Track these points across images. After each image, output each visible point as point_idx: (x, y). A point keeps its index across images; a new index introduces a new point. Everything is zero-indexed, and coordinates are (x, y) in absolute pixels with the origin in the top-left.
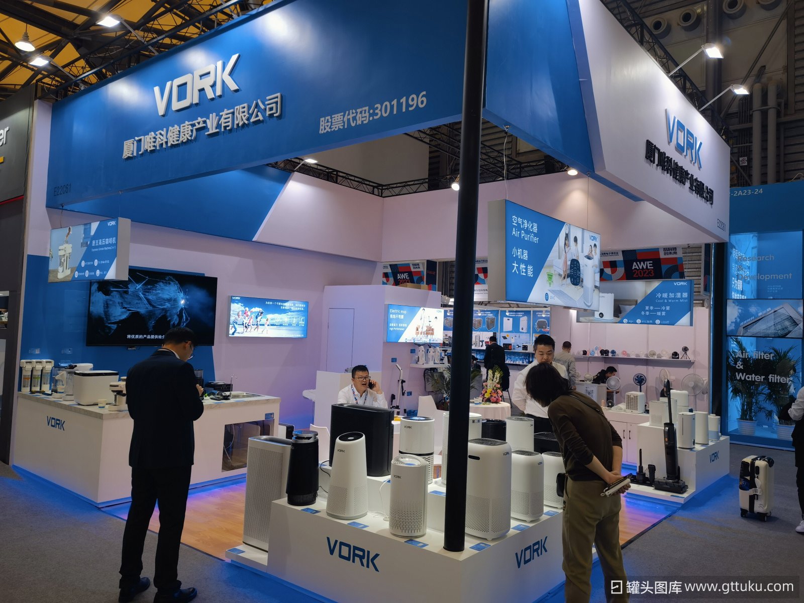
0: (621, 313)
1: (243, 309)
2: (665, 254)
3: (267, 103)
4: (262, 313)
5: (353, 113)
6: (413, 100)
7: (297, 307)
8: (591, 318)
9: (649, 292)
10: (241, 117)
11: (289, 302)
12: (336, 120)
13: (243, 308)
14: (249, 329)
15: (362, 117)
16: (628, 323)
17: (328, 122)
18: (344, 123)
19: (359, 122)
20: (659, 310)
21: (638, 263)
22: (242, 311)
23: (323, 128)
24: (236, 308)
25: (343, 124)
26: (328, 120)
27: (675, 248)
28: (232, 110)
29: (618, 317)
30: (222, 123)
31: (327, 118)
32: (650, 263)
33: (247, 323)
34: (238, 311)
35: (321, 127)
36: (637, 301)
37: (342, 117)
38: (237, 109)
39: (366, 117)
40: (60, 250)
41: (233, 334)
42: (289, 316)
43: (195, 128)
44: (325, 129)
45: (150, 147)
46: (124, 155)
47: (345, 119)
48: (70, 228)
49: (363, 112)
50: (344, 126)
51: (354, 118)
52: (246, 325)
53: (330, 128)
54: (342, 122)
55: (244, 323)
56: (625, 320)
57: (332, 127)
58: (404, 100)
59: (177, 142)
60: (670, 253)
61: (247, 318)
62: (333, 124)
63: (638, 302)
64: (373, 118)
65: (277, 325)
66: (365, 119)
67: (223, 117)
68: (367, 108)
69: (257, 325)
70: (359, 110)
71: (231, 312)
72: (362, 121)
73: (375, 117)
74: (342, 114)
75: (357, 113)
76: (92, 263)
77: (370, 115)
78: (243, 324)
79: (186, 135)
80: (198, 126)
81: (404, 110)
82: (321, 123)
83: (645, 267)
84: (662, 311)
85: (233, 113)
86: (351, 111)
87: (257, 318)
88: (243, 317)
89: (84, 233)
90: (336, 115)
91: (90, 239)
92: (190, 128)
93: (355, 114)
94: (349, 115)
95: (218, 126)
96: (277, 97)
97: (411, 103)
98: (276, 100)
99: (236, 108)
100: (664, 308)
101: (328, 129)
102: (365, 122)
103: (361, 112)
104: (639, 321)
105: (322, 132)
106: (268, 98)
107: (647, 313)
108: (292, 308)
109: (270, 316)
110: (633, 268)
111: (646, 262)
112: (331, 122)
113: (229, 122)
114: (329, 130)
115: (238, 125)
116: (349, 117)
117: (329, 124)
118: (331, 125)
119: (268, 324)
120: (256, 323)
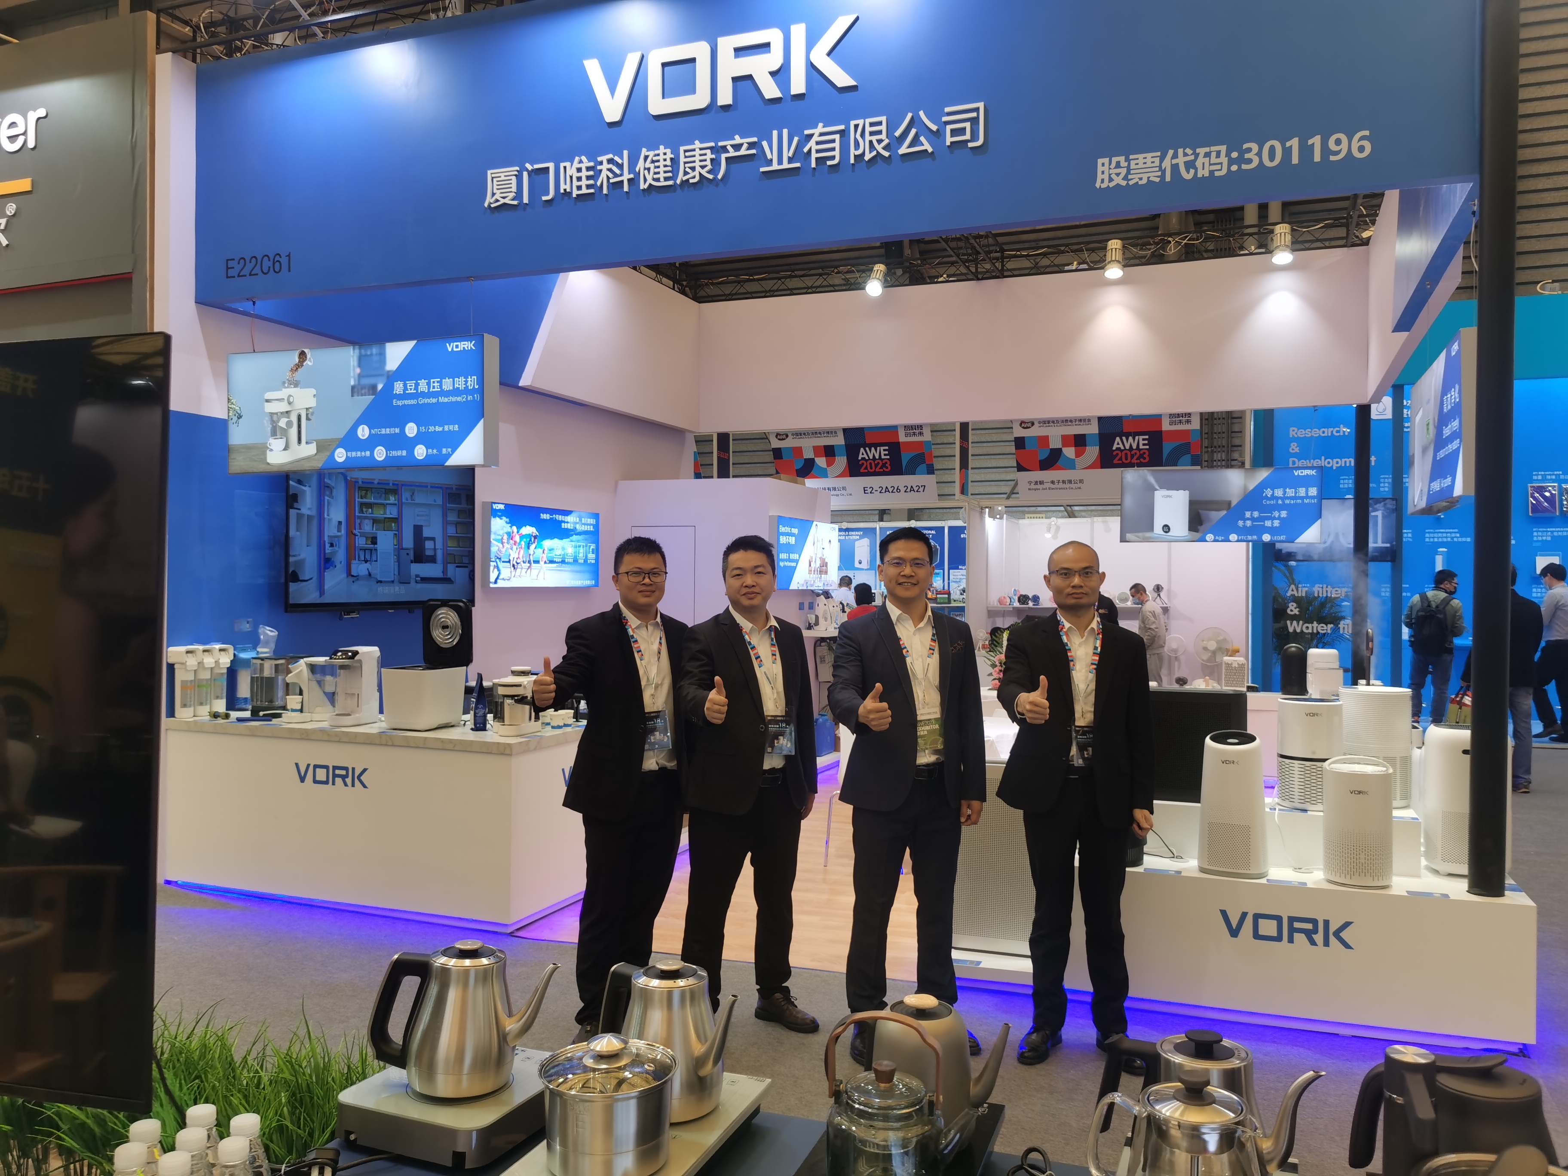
0: (1201, 524)
1: (509, 530)
2: (1171, 424)
3: (945, 119)
4: (535, 537)
5: (1185, 155)
6: (1338, 142)
7: (585, 524)
8: (1148, 534)
9: (1251, 486)
10: (871, 142)
11: (573, 514)
12: (1141, 165)
13: (507, 528)
14: (518, 570)
15: (1210, 164)
16: (1215, 541)
17: (1118, 165)
18: (1164, 172)
19: (1203, 173)
20: (1268, 518)
21: (1124, 438)
22: (508, 534)
23: (1106, 177)
24: (499, 525)
25: (1159, 174)
26: (1118, 163)
27: (1190, 414)
28: (842, 127)
29: (1197, 531)
30: (813, 152)
31: (1115, 160)
32: (1144, 440)
33: (515, 560)
34: (501, 533)
35: (1100, 177)
36: (1229, 503)
37: (1157, 160)
38: (856, 126)
39: (1221, 164)
40: (267, 401)
41: (496, 582)
42: (573, 543)
43: (724, 156)
44: (1111, 180)
45: (579, 188)
46: (489, 199)
47: (1167, 164)
48: (303, 355)
49: (1214, 155)
50: (1163, 176)
51: (1190, 165)
52: (515, 563)
53: (1125, 178)
54: (1157, 169)
55: (511, 558)
56: (1210, 537)
57: (1130, 177)
58: (1316, 141)
59: (670, 183)
60: (1180, 422)
61: (515, 547)
62: (1132, 172)
63: (1234, 503)
64: (1240, 167)
65: (558, 563)
66: (1219, 167)
67: (816, 138)
68: (1223, 148)
69: (529, 562)
70: (1202, 151)
71: (492, 536)
72: (1212, 172)
73: (1244, 167)
74: (1159, 154)
75: (1197, 155)
76: (397, 430)
77: (1231, 162)
78: (509, 562)
79: (698, 169)
80: (732, 153)
81: (1317, 158)
82: (1100, 169)
83: (1134, 447)
84: (1275, 518)
85: (843, 134)
86: (1180, 151)
87: (528, 548)
88: (509, 546)
89: (360, 365)
90: (1141, 156)
91: (384, 379)
92: (709, 155)
93: (1192, 157)
94: (1175, 156)
95: (800, 155)
96: (977, 110)
97: (1332, 146)
98: (974, 115)
99: (853, 123)
100: (1276, 514)
101: (1119, 180)
102: (1217, 174)
103: (1207, 155)
104: (1233, 537)
105: (1104, 186)
106: (947, 110)
107: (1249, 523)
108: (578, 526)
109: (547, 543)
110: (1114, 448)
111: (1137, 438)
112: (1128, 168)
113: (833, 149)
114: (1124, 183)
115: (859, 158)
116: (1174, 161)
117: (1123, 171)
118: (1128, 172)
119: (545, 559)
120: (528, 559)
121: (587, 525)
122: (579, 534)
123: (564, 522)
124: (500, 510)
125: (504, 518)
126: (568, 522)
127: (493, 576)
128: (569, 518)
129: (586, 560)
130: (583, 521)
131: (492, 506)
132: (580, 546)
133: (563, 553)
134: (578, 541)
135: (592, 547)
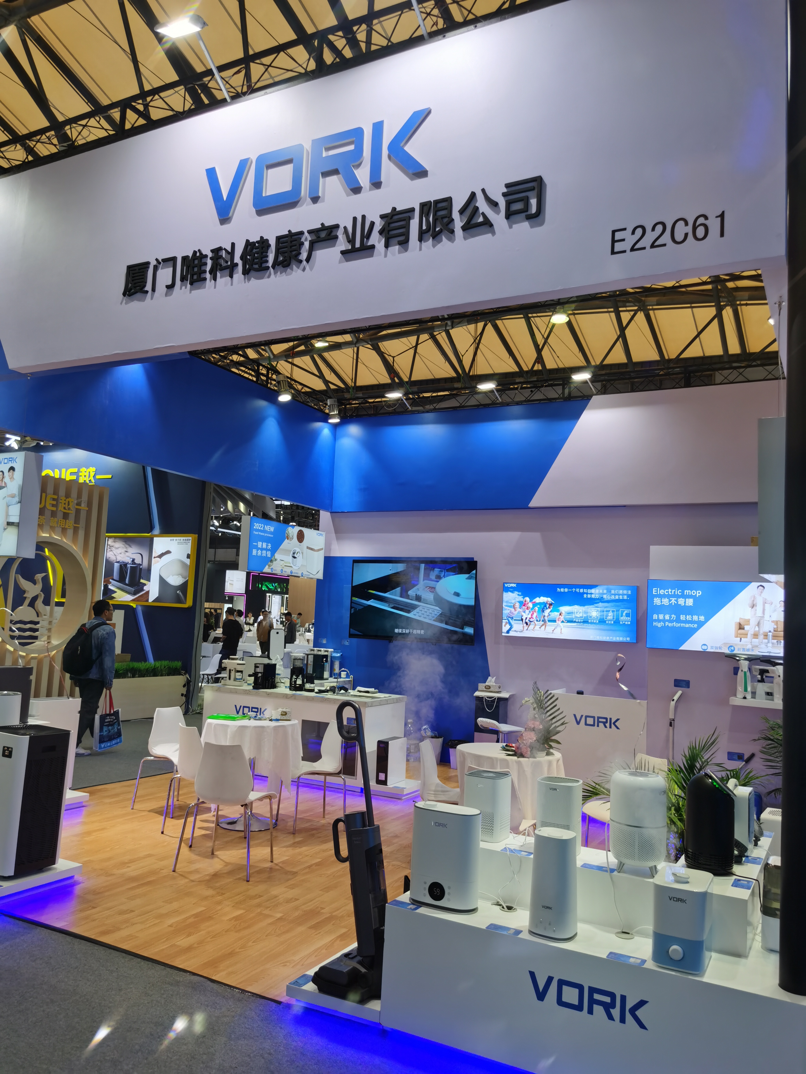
1: (522, 600)
4: (551, 605)
7: (615, 595)
11: (599, 587)
14: (531, 627)
22: (520, 602)
33: (528, 619)
34: (513, 601)
41: (508, 632)
42: (599, 609)
52: (527, 621)
55: (524, 618)
61: (527, 611)
65: (578, 622)
69: (544, 621)
71: (504, 604)
78: (522, 620)
87: (543, 611)
88: (521, 610)
108: (605, 596)
109: (565, 609)
119: (562, 618)
120: (542, 619)
121: (619, 595)
122: (608, 602)
123: (587, 593)
124: (512, 587)
125: (516, 592)
126: (591, 594)
127: (505, 628)
128: (593, 591)
129: (617, 622)
130: (613, 592)
131: (504, 585)
132: (609, 611)
133: (585, 615)
134: (606, 607)
135: (625, 612)
